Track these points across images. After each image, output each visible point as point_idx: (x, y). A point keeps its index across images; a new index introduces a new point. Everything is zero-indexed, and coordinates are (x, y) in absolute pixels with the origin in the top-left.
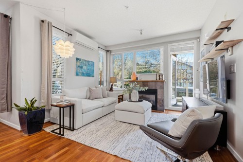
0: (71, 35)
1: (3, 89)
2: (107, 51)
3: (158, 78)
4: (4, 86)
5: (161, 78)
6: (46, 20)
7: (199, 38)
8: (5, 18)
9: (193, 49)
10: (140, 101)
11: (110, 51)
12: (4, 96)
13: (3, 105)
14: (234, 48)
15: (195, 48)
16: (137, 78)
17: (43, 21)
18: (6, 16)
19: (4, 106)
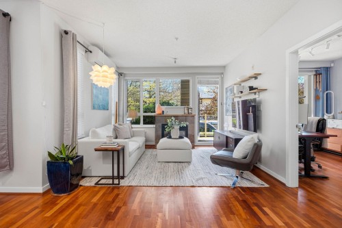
0: (91, 52)
1: (2, 133)
2: (120, 74)
3: (186, 111)
4: (3, 128)
5: (190, 112)
6: (71, 32)
7: (222, 74)
8: (4, 17)
9: (217, 84)
10: (181, 137)
11: (124, 74)
12: (4, 144)
13: (3, 158)
14: (260, 93)
15: (220, 82)
16: (163, 112)
17: (66, 33)
18: (6, 15)
19: (5, 160)
